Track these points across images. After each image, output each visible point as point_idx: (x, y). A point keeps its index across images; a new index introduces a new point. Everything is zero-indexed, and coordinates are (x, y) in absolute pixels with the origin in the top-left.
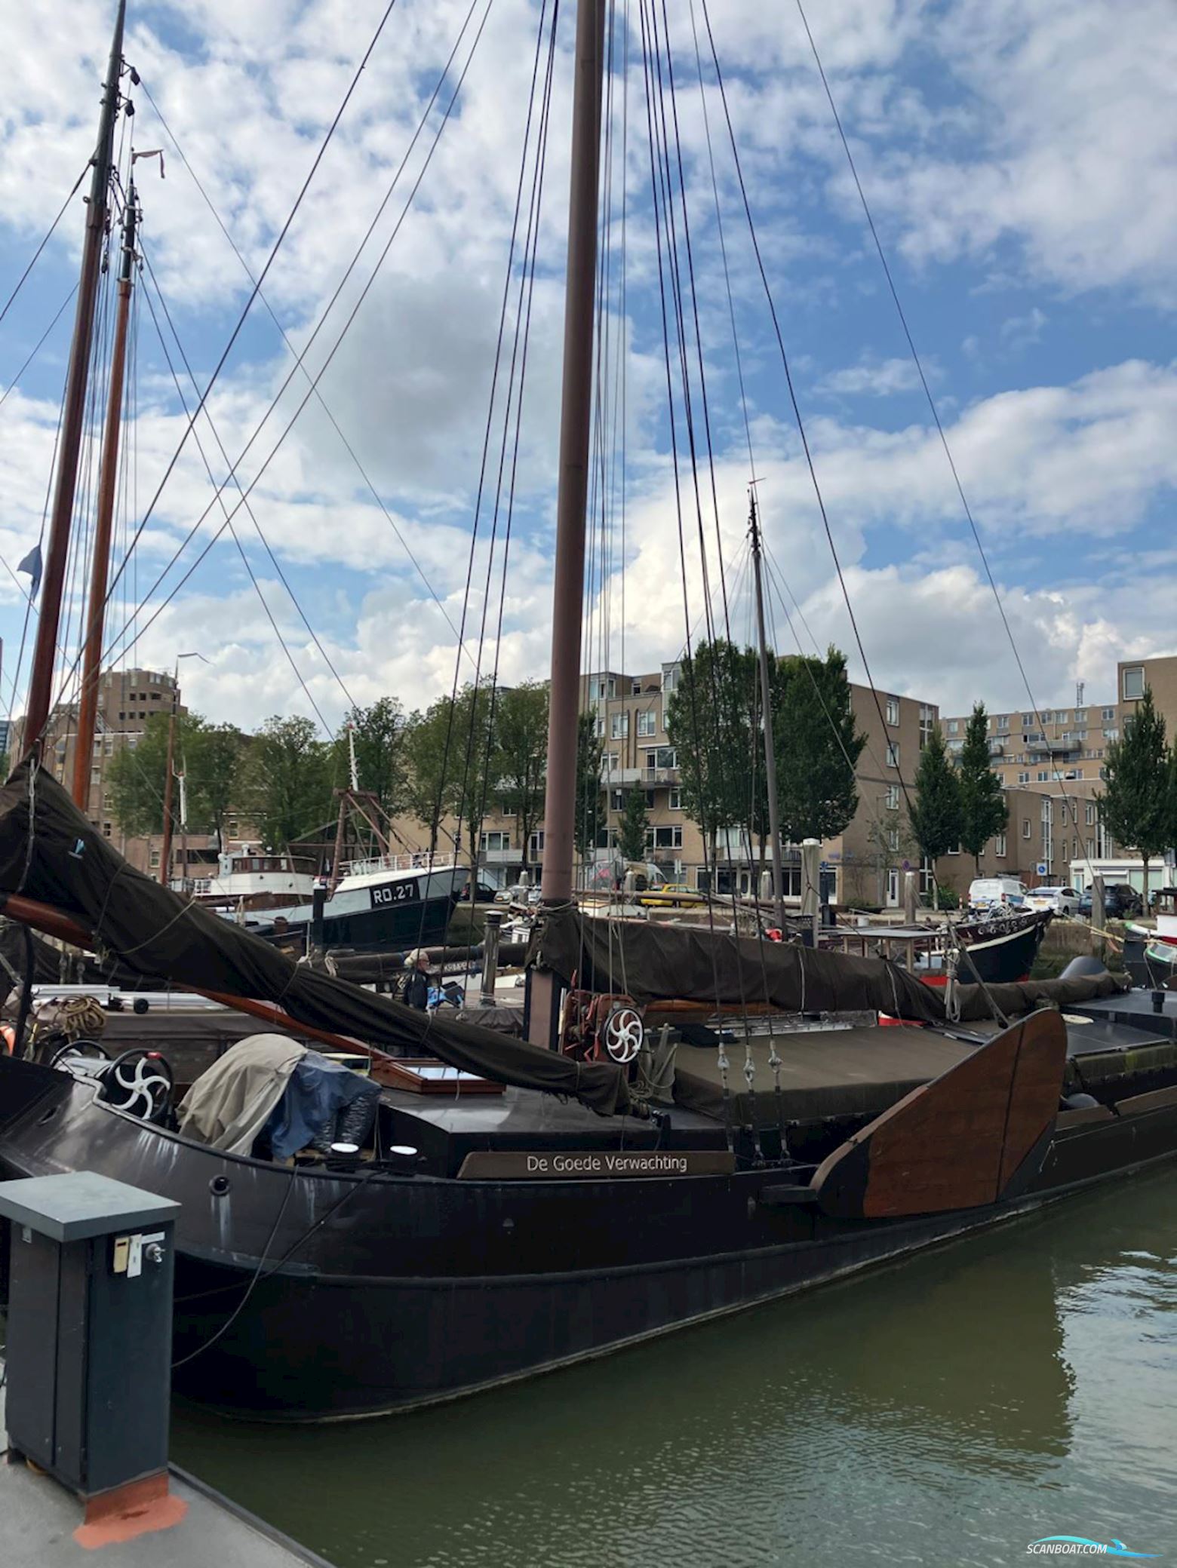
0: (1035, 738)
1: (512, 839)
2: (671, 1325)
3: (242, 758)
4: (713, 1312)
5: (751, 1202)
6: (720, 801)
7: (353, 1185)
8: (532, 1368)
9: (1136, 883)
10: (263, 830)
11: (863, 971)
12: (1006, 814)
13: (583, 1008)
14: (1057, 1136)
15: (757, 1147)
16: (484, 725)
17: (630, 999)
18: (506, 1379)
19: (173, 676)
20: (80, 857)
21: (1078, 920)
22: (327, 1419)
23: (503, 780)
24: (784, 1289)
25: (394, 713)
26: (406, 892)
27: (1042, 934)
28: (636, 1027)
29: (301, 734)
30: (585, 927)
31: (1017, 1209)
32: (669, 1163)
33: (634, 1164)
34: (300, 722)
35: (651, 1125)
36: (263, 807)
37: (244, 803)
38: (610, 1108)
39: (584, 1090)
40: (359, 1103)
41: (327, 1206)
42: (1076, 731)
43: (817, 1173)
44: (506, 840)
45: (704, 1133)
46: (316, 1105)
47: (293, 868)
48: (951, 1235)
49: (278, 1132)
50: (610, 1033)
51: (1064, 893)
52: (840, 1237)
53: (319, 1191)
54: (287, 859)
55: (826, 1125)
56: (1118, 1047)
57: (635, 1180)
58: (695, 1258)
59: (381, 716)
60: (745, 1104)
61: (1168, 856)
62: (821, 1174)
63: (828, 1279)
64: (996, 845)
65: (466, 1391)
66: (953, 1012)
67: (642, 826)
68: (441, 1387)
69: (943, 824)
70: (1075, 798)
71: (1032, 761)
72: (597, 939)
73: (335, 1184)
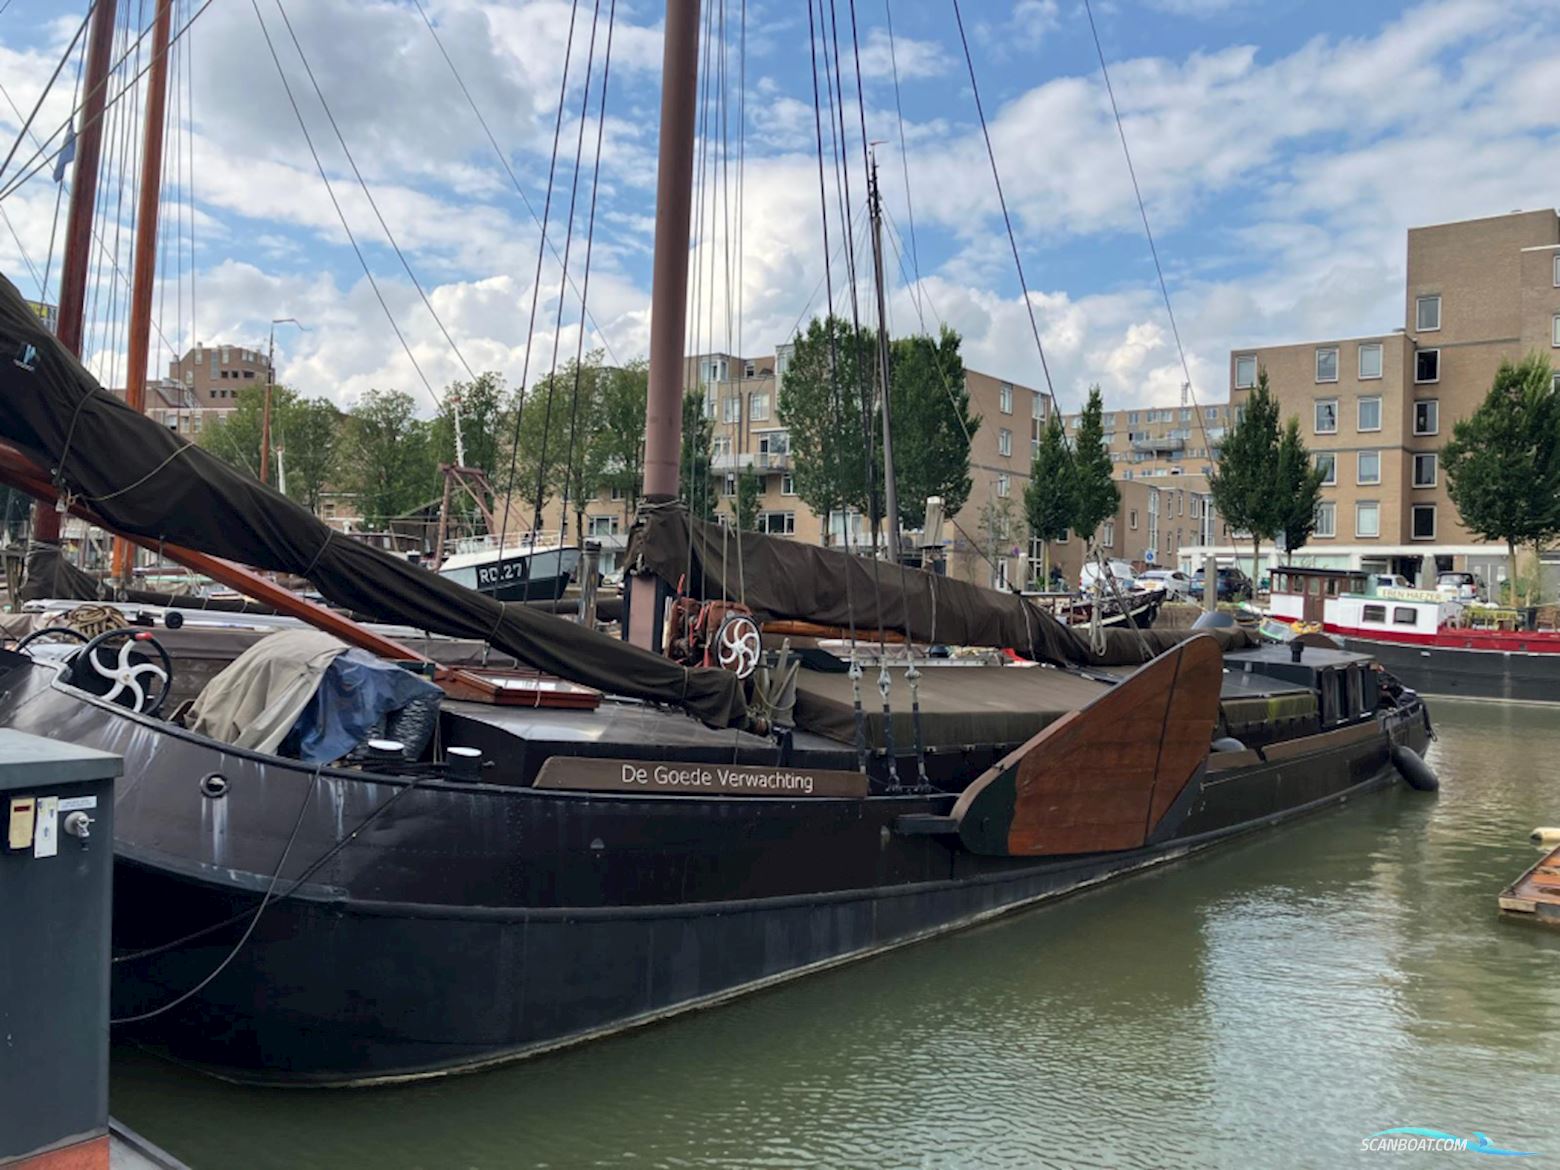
0: (1140, 436)
1: (621, 525)
2: (791, 971)
3: (338, 435)
4: (841, 958)
5: (885, 832)
6: (833, 483)
7: (396, 790)
8: (627, 1020)
9: (1246, 568)
10: (360, 509)
11: (997, 604)
12: (1118, 498)
13: (692, 618)
14: (1210, 778)
15: (893, 770)
16: (592, 403)
17: (746, 608)
18: (593, 1034)
19: (267, 354)
20: (31, 369)
21: (1191, 601)
22: (361, 1082)
23: (611, 462)
24: (920, 933)
25: (497, 388)
26: (514, 572)
27: (1155, 613)
28: (752, 638)
29: (400, 409)
30: (695, 529)
31: (1164, 855)
32: (790, 781)
33: (752, 781)
34: (398, 398)
35: (770, 743)
36: (360, 484)
37: (339, 480)
38: (724, 719)
39: (694, 699)
40: (415, 708)
41: (362, 816)
42: (1180, 429)
43: (958, 803)
44: (615, 525)
45: (830, 755)
46: (358, 707)
47: (396, 547)
48: (1098, 880)
49: (310, 739)
50: (723, 643)
51: (1174, 576)
52: (982, 876)
53: (350, 795)
54: (390, 537)
55: (964, 753)
56: (1260, 694)
57: (752, 799)
58: (820, 894)
59: (483, 394)
60: (877, 725)
61: (1278, 540)
62: (963, 803)
63: (969, 923)
64: (1104, 533)
65: (542, 1047)
66: (1099, 644)
67: (754, 510)
68: (511, 1041)
69: (1057, 507)
70: (1181, 491)
71: (1137, 459)
72: (708, 545)
73: (371, 788)
